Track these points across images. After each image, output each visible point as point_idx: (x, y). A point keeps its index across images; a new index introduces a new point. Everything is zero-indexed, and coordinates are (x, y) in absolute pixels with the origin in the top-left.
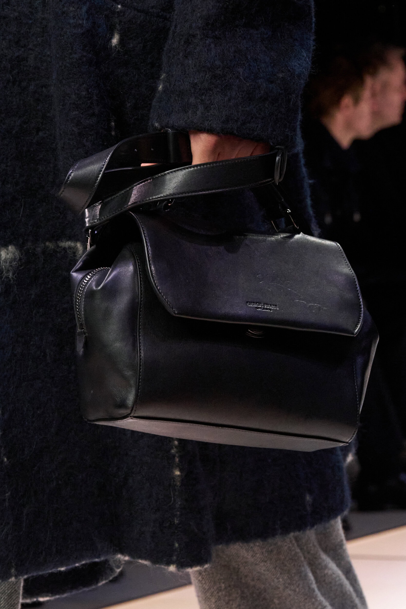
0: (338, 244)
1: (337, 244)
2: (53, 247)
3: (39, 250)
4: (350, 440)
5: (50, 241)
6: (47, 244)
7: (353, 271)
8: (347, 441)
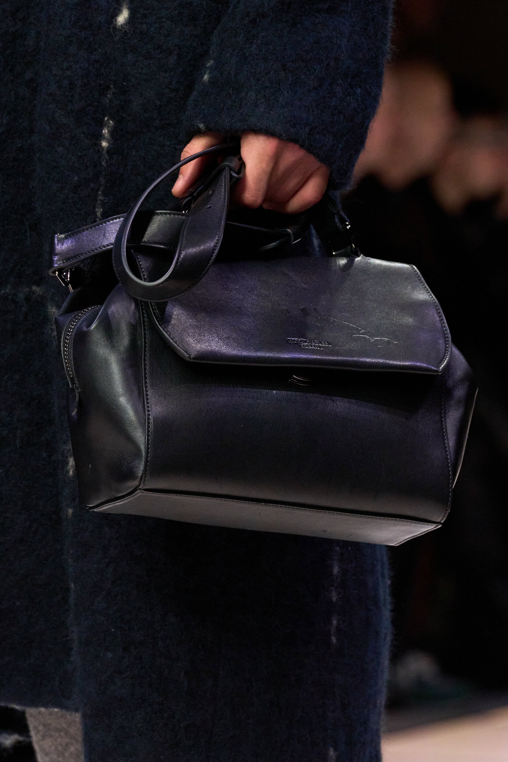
0: (414, 267)
1: (412, 267)
2: (41, 293)
3: (21, 296)
4: (442, 519)
5: (38, 285)
6: (34, 288)
7: (434, 297)
8: (439, 520)
